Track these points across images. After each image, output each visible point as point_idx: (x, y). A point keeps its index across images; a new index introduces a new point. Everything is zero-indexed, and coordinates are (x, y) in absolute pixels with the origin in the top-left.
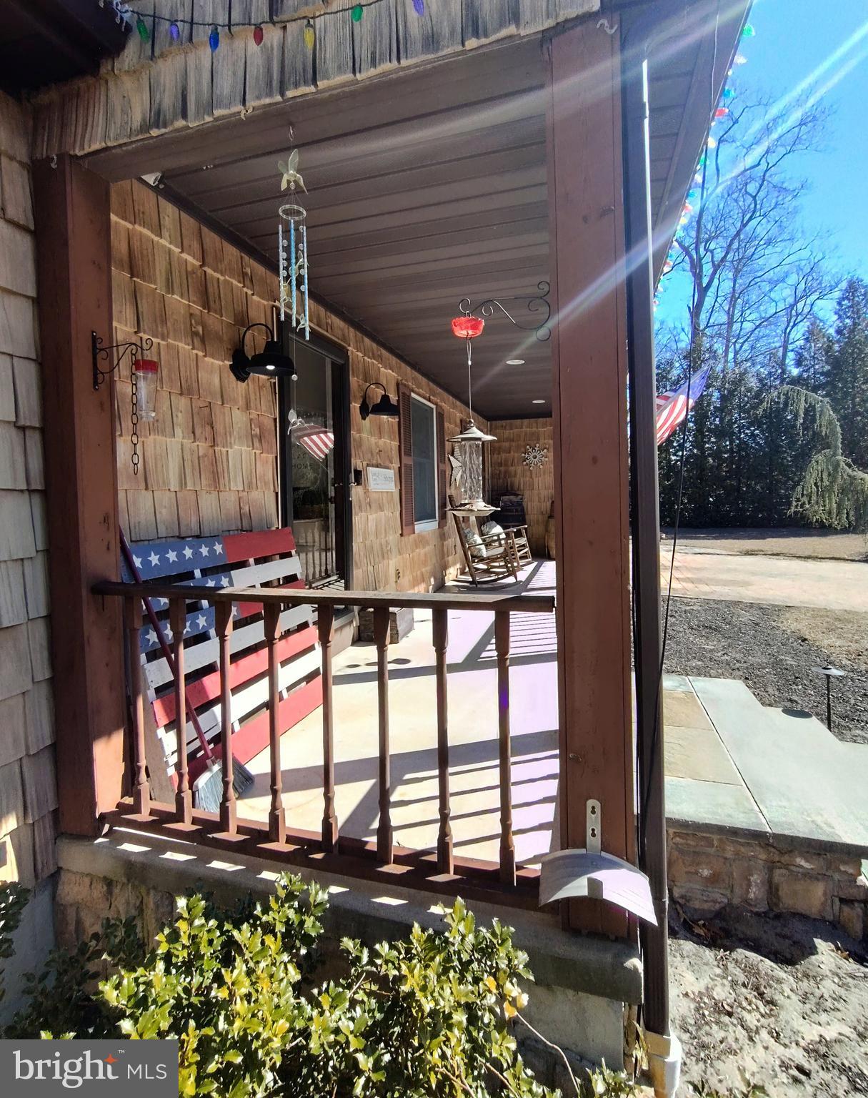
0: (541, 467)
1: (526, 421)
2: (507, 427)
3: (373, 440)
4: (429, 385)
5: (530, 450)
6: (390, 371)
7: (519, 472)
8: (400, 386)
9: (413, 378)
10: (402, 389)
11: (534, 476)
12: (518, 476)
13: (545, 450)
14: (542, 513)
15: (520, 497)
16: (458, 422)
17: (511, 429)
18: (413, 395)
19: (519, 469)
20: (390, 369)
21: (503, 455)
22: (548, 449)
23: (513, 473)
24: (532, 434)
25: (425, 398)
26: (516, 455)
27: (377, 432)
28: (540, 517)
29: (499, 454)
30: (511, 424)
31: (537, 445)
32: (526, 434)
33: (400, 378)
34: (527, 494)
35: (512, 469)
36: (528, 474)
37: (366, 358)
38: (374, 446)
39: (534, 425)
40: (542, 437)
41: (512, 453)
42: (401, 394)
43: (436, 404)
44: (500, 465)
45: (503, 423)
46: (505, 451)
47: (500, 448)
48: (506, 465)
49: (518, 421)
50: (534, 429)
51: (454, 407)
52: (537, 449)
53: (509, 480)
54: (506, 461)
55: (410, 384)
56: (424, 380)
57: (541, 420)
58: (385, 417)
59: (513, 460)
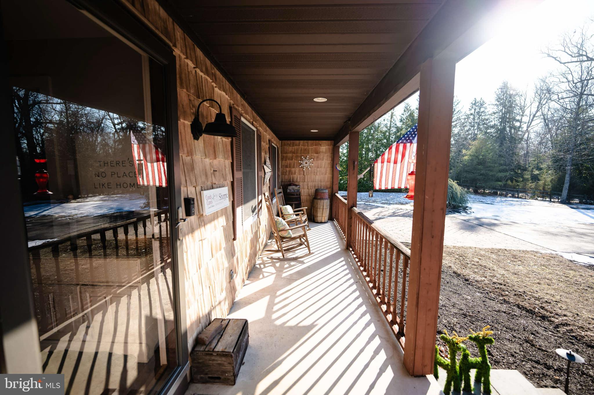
0: (310, 169)
1: (302, 142)
2: (291, 145)
3: (207, 161)
4: (252, 112)
5: (304, 159)
6: (224, 93)
7: (297, 171)
8: (233, 109)
9: (242, 105)
10: (234, 113)
11: (305, 174)
12: (296, 174)
13: (312, 160)
14: (309, 195)
15: (298, 186)
16: (268, 141)
17: (293, 146)
18: (243, 119)
19: (297, 170)
20: (224, 91)
21: (288, 161)
22: (313, 159)
23: (294, 172)
24: (305, 150)
25: (249, 122)
26: (296, 161)
27: (211, 152)
28: (308, 197)
29: (286, 160)
30: (293, 143)
31: (308, 156)
32: (301, 150)
33: (232, 102)
34: (301, 184)
35: (293, 170)
36: (302, 173)
37: (198, 70)
38: (208, 167)
39: (306, 144)
40: (310, 152)
41: (293, 160)
42: (233, 117)
43: (256, 128)
44: (287, 167)
45: (289, 142)
46: (289, 159)
47: (287, 157)
48: (290, 167)
49: (298, 142)
50: (306, 147)
51: (266, 131)
52: (307, 158)
53: (291, 176)
54: (290, 164)
55: (240, 109)
56: (249, 109)
57: (310, 142)
58: (219, 137)
59: (294, 164)
